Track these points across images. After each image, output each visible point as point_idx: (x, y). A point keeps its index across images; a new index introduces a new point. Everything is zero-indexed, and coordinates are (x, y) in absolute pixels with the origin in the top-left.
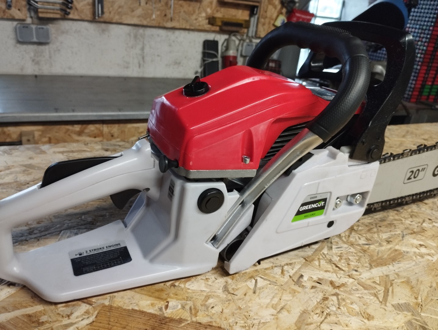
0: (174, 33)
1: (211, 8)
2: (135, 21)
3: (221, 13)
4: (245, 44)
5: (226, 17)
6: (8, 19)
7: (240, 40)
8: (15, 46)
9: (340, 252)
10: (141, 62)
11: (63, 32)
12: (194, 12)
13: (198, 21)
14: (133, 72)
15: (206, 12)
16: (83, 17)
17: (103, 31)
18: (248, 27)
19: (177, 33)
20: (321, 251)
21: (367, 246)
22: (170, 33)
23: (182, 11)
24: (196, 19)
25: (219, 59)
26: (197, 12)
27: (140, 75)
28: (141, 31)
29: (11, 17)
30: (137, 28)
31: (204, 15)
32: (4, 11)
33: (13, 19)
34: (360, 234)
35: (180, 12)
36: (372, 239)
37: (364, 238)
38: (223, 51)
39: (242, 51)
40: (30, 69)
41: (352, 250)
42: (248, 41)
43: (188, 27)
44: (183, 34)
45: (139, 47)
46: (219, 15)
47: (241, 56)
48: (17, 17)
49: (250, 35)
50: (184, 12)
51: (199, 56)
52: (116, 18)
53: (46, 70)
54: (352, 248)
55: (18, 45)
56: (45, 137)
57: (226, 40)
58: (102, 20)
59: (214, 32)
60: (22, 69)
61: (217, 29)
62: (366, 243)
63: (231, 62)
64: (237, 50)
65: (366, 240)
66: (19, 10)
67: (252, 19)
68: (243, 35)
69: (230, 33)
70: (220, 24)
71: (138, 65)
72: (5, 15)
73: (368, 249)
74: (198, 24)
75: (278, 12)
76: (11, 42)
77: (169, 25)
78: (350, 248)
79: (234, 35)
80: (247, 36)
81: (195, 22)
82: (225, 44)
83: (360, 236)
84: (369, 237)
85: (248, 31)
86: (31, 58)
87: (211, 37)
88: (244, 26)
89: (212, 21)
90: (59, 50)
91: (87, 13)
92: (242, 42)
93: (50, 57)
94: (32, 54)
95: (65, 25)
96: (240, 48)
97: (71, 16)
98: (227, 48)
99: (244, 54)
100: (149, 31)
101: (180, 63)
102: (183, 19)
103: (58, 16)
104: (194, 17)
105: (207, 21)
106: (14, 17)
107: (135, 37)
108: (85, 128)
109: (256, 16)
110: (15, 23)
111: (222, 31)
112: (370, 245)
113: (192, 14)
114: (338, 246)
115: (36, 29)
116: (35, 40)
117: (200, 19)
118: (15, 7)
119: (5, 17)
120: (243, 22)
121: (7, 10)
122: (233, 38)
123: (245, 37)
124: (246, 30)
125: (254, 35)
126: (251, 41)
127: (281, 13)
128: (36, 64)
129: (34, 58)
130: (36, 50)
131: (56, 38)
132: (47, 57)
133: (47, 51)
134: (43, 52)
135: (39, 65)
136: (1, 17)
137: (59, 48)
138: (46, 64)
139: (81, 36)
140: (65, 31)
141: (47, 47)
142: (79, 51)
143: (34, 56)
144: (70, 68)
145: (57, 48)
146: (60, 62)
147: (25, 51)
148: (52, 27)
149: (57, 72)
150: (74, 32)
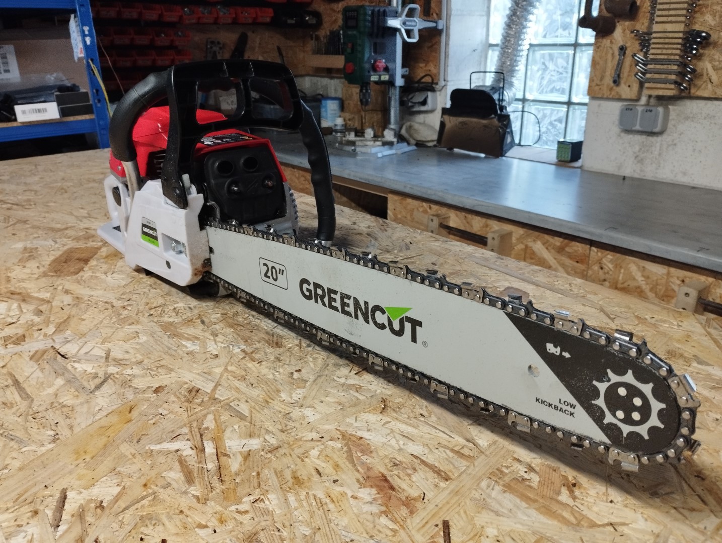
6: (613, 99)
8: (619, 136)
11: (687, 118)
29: (617, 97)
32: (611, 89)
33: (620, 99)
40: (629, 169)
48: (624, 97)
53: (650, 172)
55: (623, 134)
60: (619, 168)
66: (629, 86)
72: (611, 94)
76: (616, 129)
86: (634, 153)
90: (675, 145)
93: (660, 154)
94: (637, 148)
95: (691, 107)
97: (700, 93)
106: (620, 96)
110: (625, 104)
115: (643, 111)
116: (638, 127)
118: (625, 83)
119: (611, 96)
121: (615, 88)
128: (638, 162)
129: (638, 154)
130: (643, 142)
131: (674, 126)
132: (656, 153)
133: (658, 145)
134: (652, 146)
135: (642, 164)
136: (605, 96)
137: (675, 142)
138: (651, 164)
139: (715, 124)
140: (691, 116)
141: (658, 139)
142: (706, 147)
143: (639, 152)
144: (684, 174)
145: (673, 141)
146: (672, 163)
147: (630, 143)
148: (674, 110)
149: (665, 176)
150: (705, 118)
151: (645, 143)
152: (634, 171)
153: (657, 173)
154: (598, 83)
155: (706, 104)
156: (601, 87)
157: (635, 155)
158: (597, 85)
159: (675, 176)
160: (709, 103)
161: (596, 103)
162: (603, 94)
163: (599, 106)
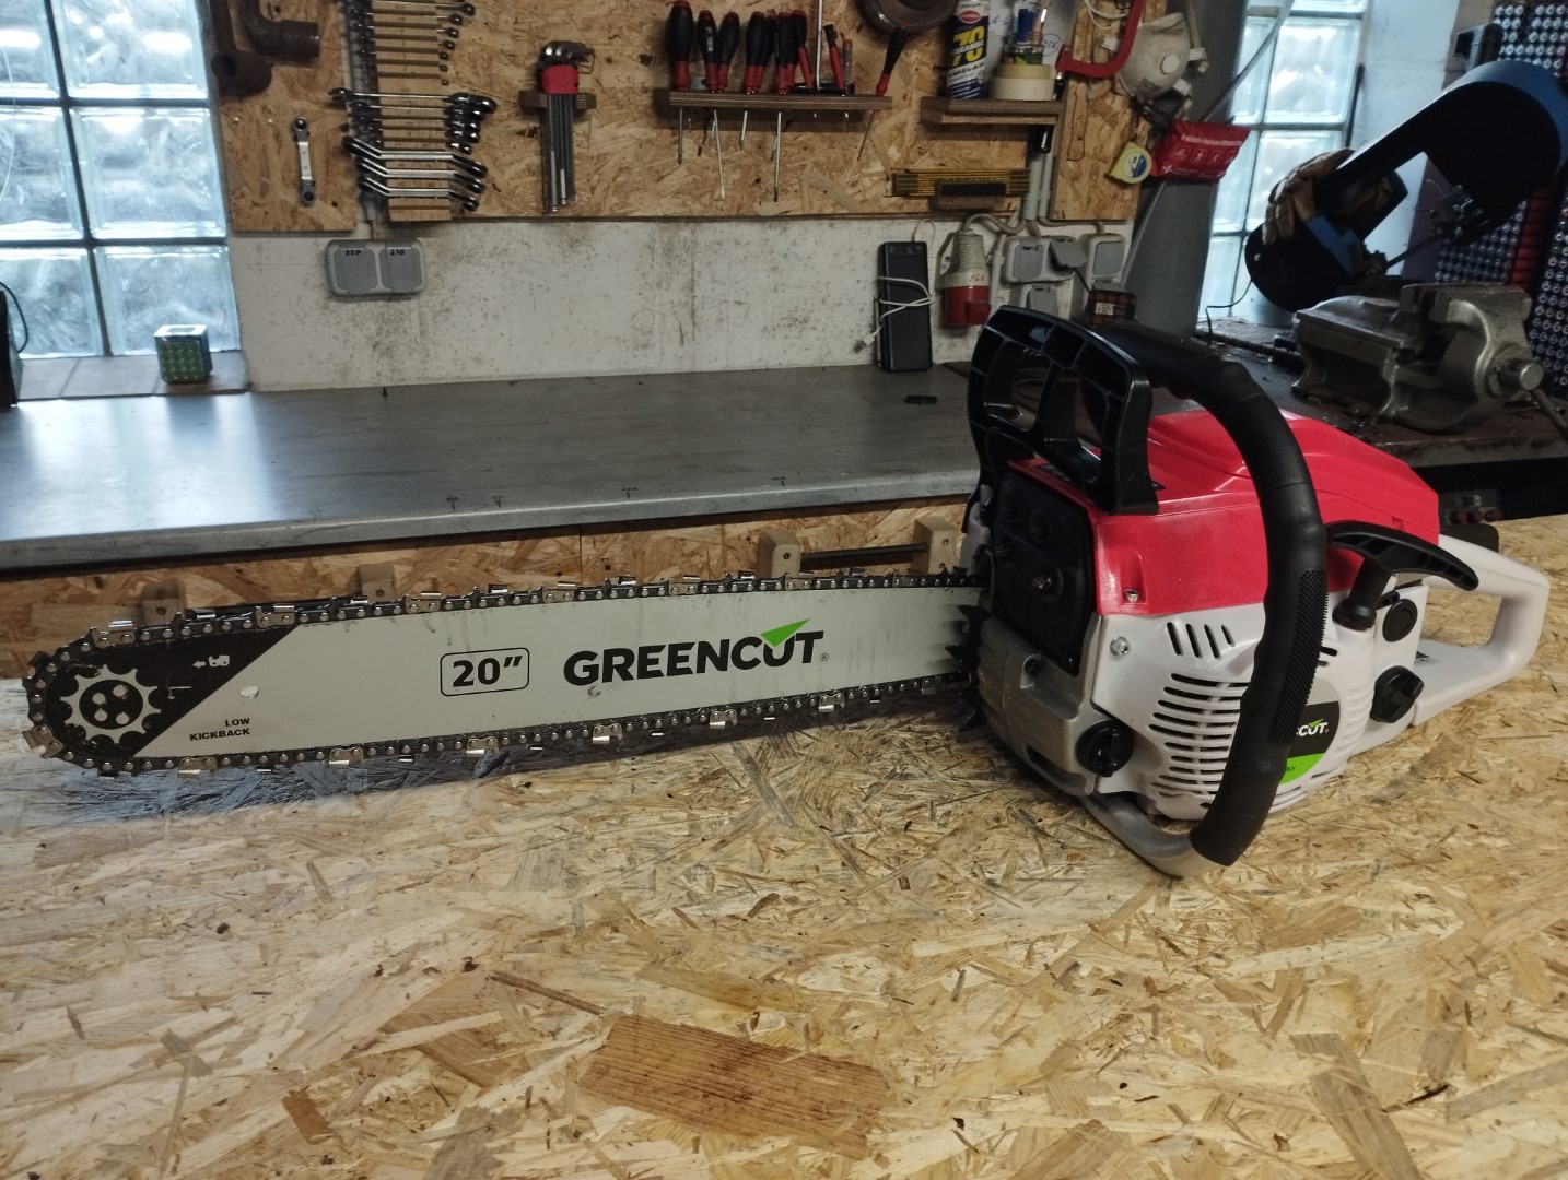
0: (785, 229)
1: (900, 146)
2: (667, 207)
3: (932, 155)
4: (1015, 245)
5: (951, 166)
6: (304, 233)
7: (998, 234)
8: (326, 308)
9: (1187, 911)
10: (688, 327)
11: (458, 259)
12: (848, 162)
13: (859, 187)
14: (664, 358)
15: (885, 158)
16: (516, 209)
17: (573, 243)
18: (1022, 192)
19: (795, 228)
20: (1137, 907)
21: (1266, 897)
22: (772, 233)
23: (809, 162)
24: (854, 184)
25: (933, 299)
26: (855, 163)
27: (686, 367)
28: (685, 232)
29: (313, 228)
30: (672, 226)
31: (878, 167)
32: (294, 212)
33: (319, 232)
34: (1253, 867)
35: (803, 167)
36: (1283, 880)
37: (1264, 876)
38: (943, 272)
39: (1003, 268)
40: (367, 372)
41: (1222, 905)
42: (1024, 233)
43: (828, 211)
44: (814, 229)
45: (682, 280)
46: (925, 164)
47: (1004, 282)
48: (328, 227)
49: (1030, 214)
50: (816, 164)
51: (868, 294)
52: (612, 204)
53: (412, 370)
54: (1222, 902)
55: (333, 304)
56: (422, 580)
57: (950, 236)
58: (569, 214)
59: (910, 215)
60: (344, 373)
61: (923, 205)
62: (1267, 889)
63: (968, 305)
64: (990, 266)
65: (1266, 880)
66: (335, 204)
67: (1036, 166)
68: (1008, 218)
69: (964, 215)
70: (930, 191)
71: (677, 336)
72: (295, 223)
73: (1267, 903)
74: (859, 197)
75: (1122, 134)
76: (316, 296)
77: (769, 208)
78: (1217, 902)
79: (978, 221)
80: (1021, 218)
81: (850, 191)
82: (949, 252)
83: (1252, 870)
84: (1277, 874)
85: (1023, 202)
86: (370, 338)
87: (901, 232)
88: (1008, 190)
89: (903, 183)
91: (527, 193)
92: (1004, 237)
93: (423, 333)
94: (373, 328)
95: (465, 236)
96: (998, 260)
97: (480, 211)
98: (956, 265)
99: (1011, 277)
100: (709, 233)
101: (806, 321)
102: (811, 186)
103: (445, 215)
104: (848, 176)
105: (889, 185)
106: (321, 226)
107: (668, 252)
108: (531, 550)
109: (1050, 156)
110: (324, 241)
111: (936, 213)
112: (1274, 893)
113: (842, 170)
114: (1187, 897)
115: (383, 254)
116: (380, 287)
117: (867, 181)
118: (324, 199)
119: (297, 228)
120: (1006, 180)
121: (301, 209)
122: (976, 229)
123: (1014, 223)
124: (1016, 203)
125: (1043, 213)
126: (1034, 234)
127: (1134, 139)
128: (382, 354)
129: (378, 339)
130: (383, 315)
131: (438, 275)
132: (415, 331)
133: (414, 315)
134: (402, 319)
135: (392, 357)
136: (283, 229)
137: (446, 305)
138: (410, 354)
139: (511, 263)
140: (465, 253)
141: (413, 303)
142: (505, 308)
143: (378, 334)
144: (478, 361)
145: (442, 303)
146: (451, 346)
147: (353, 320)
148: (429, 245)
149: (443, 373)
150: (491, 255)
151: (386, 316)
152: (378, 374)
153: (426, 370)
154: (258, 199)
155: (487, 230)
156: (266, 208)
157: (372, 343)
158: (255, 204)
159: (463, 370)
160: (492, 226)
161: (250, 243)
162: (278, 224)
163: (259, 248)
